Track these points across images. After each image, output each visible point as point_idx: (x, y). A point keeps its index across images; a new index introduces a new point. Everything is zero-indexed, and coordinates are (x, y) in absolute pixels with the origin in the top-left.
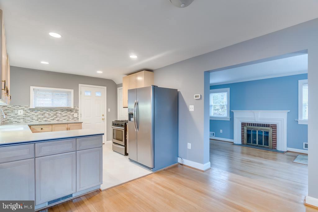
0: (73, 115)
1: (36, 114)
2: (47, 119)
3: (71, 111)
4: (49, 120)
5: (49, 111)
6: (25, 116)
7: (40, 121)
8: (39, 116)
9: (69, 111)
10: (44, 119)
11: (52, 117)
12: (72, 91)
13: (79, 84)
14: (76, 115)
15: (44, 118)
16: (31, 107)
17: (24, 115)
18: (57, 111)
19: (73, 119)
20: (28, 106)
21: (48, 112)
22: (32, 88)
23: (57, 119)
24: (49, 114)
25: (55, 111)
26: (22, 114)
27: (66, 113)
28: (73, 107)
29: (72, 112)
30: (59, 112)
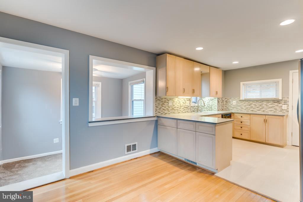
0: (281, 106)
1: (245, 105)
2: (253, 109)
3: (278, 102)
4: (255, 110)
5: (255, 102)
6: (237, 106)
7: (248, 110)
8: (247, 106)
9: (276, 102)
10: (252, 109)
11: (258, 107)
12: (280, 80)
13: (290, 71)
14: (284, 107)
15: (251, 108)
16: (241, 99)
17: (237, 105)
18: (262, 102)
19: (281, 111)
20: (239, 98)
21: (254, 103)
22: (242, 83)
23: (262, 110)
24: (255, 105)
25: (261, 102)
26: (235, 104)
27: (273, 104)
28: (280, 98)
29: (280, 103)
30: (265, 103)
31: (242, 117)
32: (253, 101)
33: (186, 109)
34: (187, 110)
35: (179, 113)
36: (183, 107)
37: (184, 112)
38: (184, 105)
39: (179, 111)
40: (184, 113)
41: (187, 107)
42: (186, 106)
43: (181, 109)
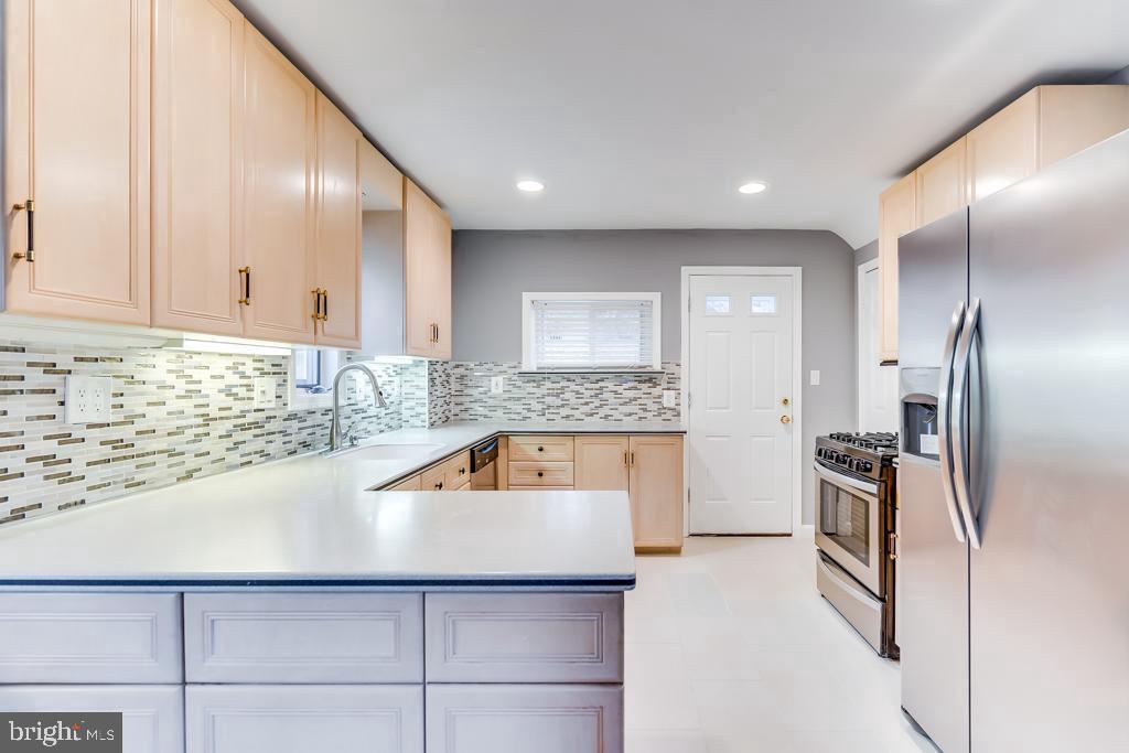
0: (660, 397)
1: (539, 392)
2: (570, 412)
3: (650, 380)
4: (577, 414)
5: (579, 380)
6: (510, 399)
7: (551, 417)
8: (549, 400)
9: (645, 381)
10: (565, 412)
11: (587, 404)
12: (656, 297)
13: (683, 268)
14: (669, 399)
15: (563, 406)
16: (525, 368)
17: (507, 395)
18: (602, 380)
19: (660, 415)
20: (515, 364)
21: (573, 386)
22: (527, 297)
23: (602, 412)
24: (577, 393)
25: (598, 381)
26: (500, 390)
27: (636, 388)
28: (658, 369)
29: (655, 385)
30: (610, 385)
31: (541, 450)
32: (572, 377)
33: (248, 435)
34: (260, 444)
35: (189, 475)
36: (229, 425)
37: (234, 457)
38: (238, 407)
39: (191, 462)
40: (231, 467)
41: (256, 425)
42: (250, 418)
43: (204, 445)
